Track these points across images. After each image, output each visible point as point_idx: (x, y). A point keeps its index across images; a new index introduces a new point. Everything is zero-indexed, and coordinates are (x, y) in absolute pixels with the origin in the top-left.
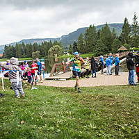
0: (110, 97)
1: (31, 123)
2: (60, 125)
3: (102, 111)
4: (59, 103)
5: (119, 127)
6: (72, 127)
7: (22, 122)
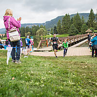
0: (82, 62)
1: (21, 79)
2: (44, 81)
3: (77, 72)
4: (43, 66)
5: (93, 84)
6: (54, 83)
7: (13, 78)
